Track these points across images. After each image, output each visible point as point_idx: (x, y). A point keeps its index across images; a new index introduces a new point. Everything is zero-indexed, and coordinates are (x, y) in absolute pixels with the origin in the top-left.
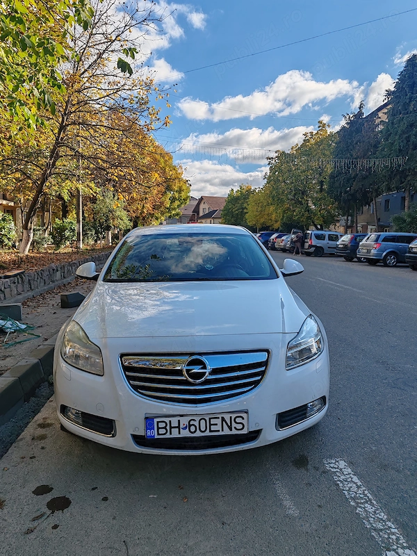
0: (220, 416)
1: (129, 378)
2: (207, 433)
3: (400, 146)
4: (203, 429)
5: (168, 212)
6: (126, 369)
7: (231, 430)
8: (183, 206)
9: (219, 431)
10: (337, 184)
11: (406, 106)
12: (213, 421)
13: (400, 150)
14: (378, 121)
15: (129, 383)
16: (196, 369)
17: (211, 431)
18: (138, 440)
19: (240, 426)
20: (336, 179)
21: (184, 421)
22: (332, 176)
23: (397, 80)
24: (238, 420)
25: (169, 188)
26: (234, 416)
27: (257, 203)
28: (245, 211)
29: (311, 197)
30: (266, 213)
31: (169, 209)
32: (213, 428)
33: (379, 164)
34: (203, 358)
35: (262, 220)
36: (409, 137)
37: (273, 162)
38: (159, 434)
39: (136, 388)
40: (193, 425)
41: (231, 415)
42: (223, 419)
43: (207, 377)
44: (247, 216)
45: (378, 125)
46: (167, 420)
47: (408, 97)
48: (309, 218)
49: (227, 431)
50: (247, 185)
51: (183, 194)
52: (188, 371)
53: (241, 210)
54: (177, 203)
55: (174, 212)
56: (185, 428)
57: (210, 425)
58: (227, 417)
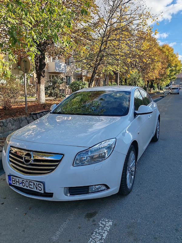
0: (33, 182)
2: (28, 188)
4: (27, 186)
5: (169, 77)
7: (37, 189)
8: (177, 74)
9: (32, 188)
12: (31, 183)
16: (27, 158)
17: (30, 187)
19: (40, 189)
21: (21, 180)
24: (39, 186)
25: (170, 66)
31: (169, 76)
34: (31, 153)
38: (13, 183)
40: (24, 183)
41: (37, 183)
42: (34, 184)
43: (31, 162)
46: (15, 178)
49: (35, 190)
51: (178, 68)
52: (25, 158)
54: (174, 72)
55: (172, 77)
56: (21, 183)
57: (30, 185)
58: (35, 183)
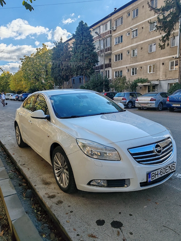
1: (135, 158)
2: (165, 174)
3: (80, 58)
6: (132, 155)
7: (171, 170)
10: (55, 72)
11: (81, 41)
13: (81, 59)
14: (69, 47)
15: (136, 160)
16: (158, 149)
17: (166, 172)
18: (142, 184)
19: (173, 168)
20: (54, 70)
22: (52, 69)
23: (76, 30)
24: (173, 166)
26: (172, 164)
27: (15, 80)
28: (9, 83)
29: (43, 77)
30: (20, 84)
32: (167, 171)
33: (73, 64)
35: (18, 88)
36: (83, 54)
37: (24, 61)
38: (152, 179)
39: (139, 162)
40: (162, 172)
42: (169, 167)
43: (162, 151)
44: (10, 86)
45: (69, 48)
46: (154, 172)
47: (81, 38)
48: (43, 87)
49: (170, 172)
50: (7, 71)
52: (156, 150)
53: (5, 83)
56: (159, 174)
57: (166, 170)
58: (170, 165)
